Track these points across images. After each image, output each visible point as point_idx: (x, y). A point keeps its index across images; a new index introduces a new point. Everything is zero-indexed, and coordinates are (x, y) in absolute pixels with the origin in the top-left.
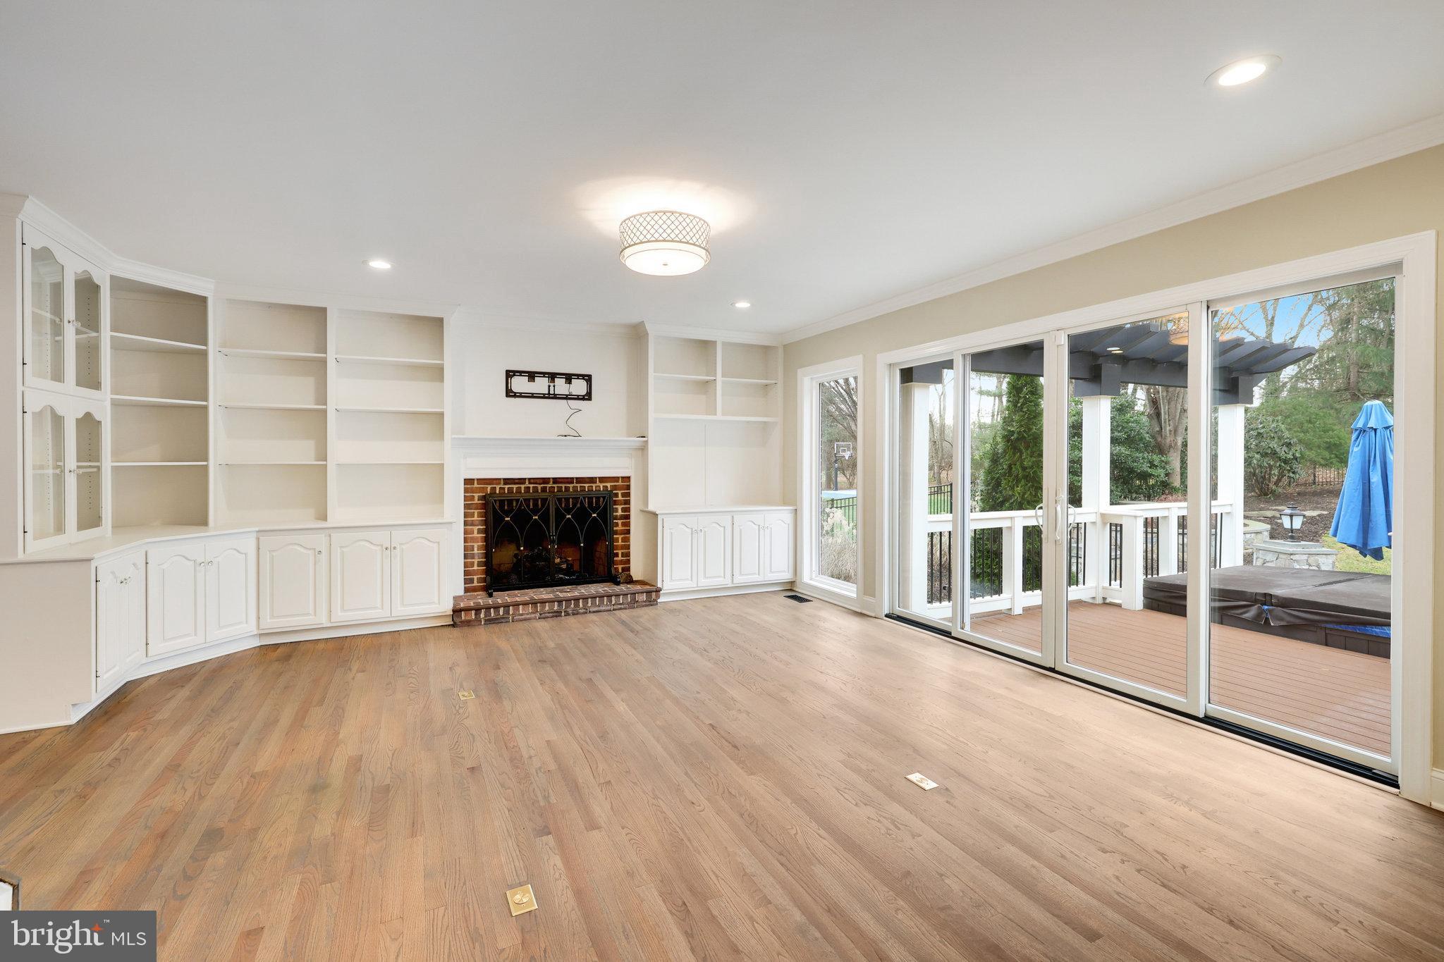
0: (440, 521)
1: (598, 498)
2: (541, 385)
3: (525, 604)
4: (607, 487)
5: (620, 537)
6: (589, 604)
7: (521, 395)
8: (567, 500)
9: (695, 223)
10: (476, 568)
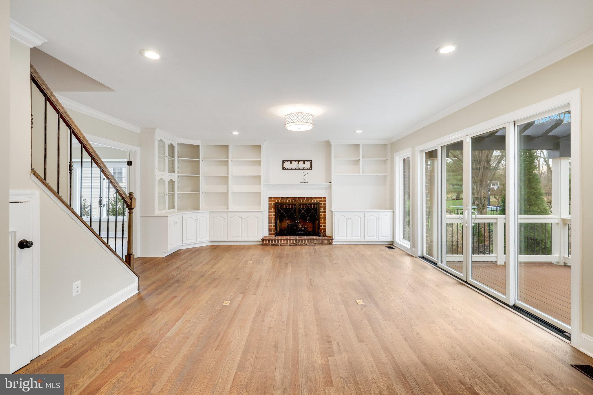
0: (260, 211)
1: (314, 205)
2: (294, 165)
3: (284, 240)
4: (317, 201)
5: (322, 219)
6: (306, 242)
7: (288, 169)
8: (303, 205)
9: (308, 115)
10: (272, 227)
